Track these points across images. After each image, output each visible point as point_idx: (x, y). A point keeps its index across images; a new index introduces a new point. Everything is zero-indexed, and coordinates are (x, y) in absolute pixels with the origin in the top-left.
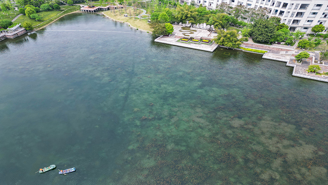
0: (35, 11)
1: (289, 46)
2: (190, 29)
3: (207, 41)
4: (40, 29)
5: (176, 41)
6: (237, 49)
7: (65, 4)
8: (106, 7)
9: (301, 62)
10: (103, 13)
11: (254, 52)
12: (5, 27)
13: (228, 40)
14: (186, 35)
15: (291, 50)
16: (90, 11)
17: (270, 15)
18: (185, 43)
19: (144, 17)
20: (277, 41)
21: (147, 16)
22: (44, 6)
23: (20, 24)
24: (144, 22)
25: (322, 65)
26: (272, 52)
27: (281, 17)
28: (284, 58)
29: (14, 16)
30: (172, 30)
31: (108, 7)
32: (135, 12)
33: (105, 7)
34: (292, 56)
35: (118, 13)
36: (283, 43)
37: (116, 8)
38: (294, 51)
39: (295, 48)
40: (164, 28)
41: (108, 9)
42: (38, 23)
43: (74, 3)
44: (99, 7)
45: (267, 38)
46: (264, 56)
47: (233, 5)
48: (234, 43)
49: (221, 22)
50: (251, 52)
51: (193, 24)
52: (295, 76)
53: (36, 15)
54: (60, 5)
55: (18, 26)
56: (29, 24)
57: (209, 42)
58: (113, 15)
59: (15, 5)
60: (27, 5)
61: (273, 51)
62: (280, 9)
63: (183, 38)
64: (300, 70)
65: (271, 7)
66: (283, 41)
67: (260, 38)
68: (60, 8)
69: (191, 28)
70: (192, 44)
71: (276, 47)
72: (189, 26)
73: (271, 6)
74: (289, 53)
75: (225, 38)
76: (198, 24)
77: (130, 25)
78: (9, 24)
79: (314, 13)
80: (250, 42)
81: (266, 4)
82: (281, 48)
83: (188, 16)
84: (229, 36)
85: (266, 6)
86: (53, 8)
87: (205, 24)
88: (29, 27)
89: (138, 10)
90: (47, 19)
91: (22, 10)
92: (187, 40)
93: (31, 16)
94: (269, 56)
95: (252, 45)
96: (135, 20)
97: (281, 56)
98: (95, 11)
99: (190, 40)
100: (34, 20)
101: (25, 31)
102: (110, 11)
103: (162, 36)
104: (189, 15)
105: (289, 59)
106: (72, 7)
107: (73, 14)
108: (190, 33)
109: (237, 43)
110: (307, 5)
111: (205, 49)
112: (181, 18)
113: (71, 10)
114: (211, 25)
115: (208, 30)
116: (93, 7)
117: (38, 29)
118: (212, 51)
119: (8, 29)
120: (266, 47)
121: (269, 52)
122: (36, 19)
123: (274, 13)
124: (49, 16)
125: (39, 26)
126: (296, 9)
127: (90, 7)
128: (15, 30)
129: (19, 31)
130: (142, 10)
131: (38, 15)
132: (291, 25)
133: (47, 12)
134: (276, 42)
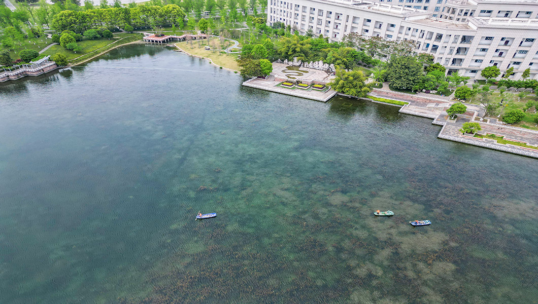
0: (74, 39)
1: (443, 96)
2: (299, 69)
3: (321, 86)
4: (79, 64)
5: (274, 85)
6: (364, 98)
7: (121, 31)
8: (181, 37)
9: (456, 119)
10: (175, 44)
11: (388, 103)
12: (27, 60)
13: (351, 85)
14: (291, 78)
15: (444, 102)
16: (156, 41)
17: (419, 51)
18: (288, 88)
19: (234, 51)
20: (425, 88)
21: (238, 50)
22: (89, 33)
23: (49, 56)
24: (233, 57)
25: (485, 123)
26: (416, 105)
27: (434, 54)
28: (431, 112)
29: (43, 45)
30: (270, 69)
31: (184, 36)
32: (222, 45)
33: (179, 37)
34: (444, 110)
35: (197, 45)
36: (434, 92)
37: (195, 38)
38: (448, 102)
39: (451, 99)
40: (258, 65)
41: (184, 39)
42: (76, 56)
43: (135, 30)
44: (171, 36)
45: (409, 83)
46: (401, 109)
47: (366, 36)
48: (359, 90)
49: (345, 59)
50: (384, 103)
51: (303, 61)
52: (441, 139)
53: (75, 44)
54: (113, 32)
55: (46, 58)
56: (63, 56)
57: (324, 88)
58: (188, 47)
59: (49, 31)
60: (65, 31)
61: (417, 102)
62: (432, 42)
63: (286, 82)
64: (451, 131)
65: (420, 40)
66: (434, 89)
67: (398, 84)
68: (112, 36)
69: (301, 68)
70: (297, 91)
71: (422, 97)
72: (298, 64)
73: (419, 37)
74: (441, 106)
75: (346, 82)
76: (311, 62)
77: (212, 62)
78: (33, 56)
79: (484, 50)
80: (386, 88)
81: (412, 36)
82: (431, 98)
83: (296, 49)
84: (351, 78)
85: (413, 38)
86: (103, 36)
87: (321, 63)
88: (63, 61)
89: (226, 42)
90: (91, 50)
91: (56, 37)
92: (291, 84)
93: (67, 45)
94: (410, 110)
95: (387, 93)
96: (220, 55)
97: (428, 110)
98: (164, 42)
99: (295, 84)
100: (71, 51)
101: (55, 66)
102: (185, 42)
103: (255, 78)
104: (298, 49)
105: (440, 114)
106: (130, 36)
107: (131, 44)
108: (297, 74)
109: (363, 90)
110: (472, 37)
111: (315, 98)
112: (287, 53)
113: (129, 40)
114: (329, 64)
115: (325, 71)
116: (163, 35)
117: (75, 64)
118: (325, 101)
119: (31, 62)
120: (408, 97)
121: (410, 105)
122: (75, 50)
123: (425, 48)
124: (94, 47)
125: (77, 60)
126: (455, 42)
127: (157, 36)
128: (41, 64)
129: (46, 66)
130: (232, 41)
131: (78, 45)
132: (450, 65)
133: (93, 41)
134: (424, 90)
